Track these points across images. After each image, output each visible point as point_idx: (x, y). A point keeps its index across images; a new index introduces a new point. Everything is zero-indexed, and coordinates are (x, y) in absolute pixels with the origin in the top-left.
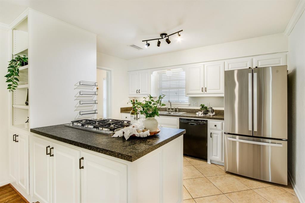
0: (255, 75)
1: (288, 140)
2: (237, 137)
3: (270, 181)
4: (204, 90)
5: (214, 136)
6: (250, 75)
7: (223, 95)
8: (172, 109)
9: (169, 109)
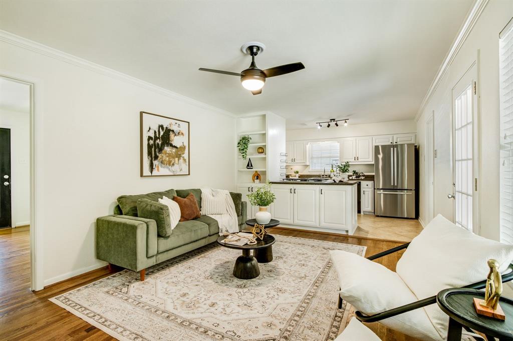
0: (395, 149)
1: (415, 190)
2: (382, 191)
3: (406, 217)
4: (357, 159)
5: (366, 193)
6: (392, 149)
7: (373, 163)
8: (326, 175)
9: (323, 175)
